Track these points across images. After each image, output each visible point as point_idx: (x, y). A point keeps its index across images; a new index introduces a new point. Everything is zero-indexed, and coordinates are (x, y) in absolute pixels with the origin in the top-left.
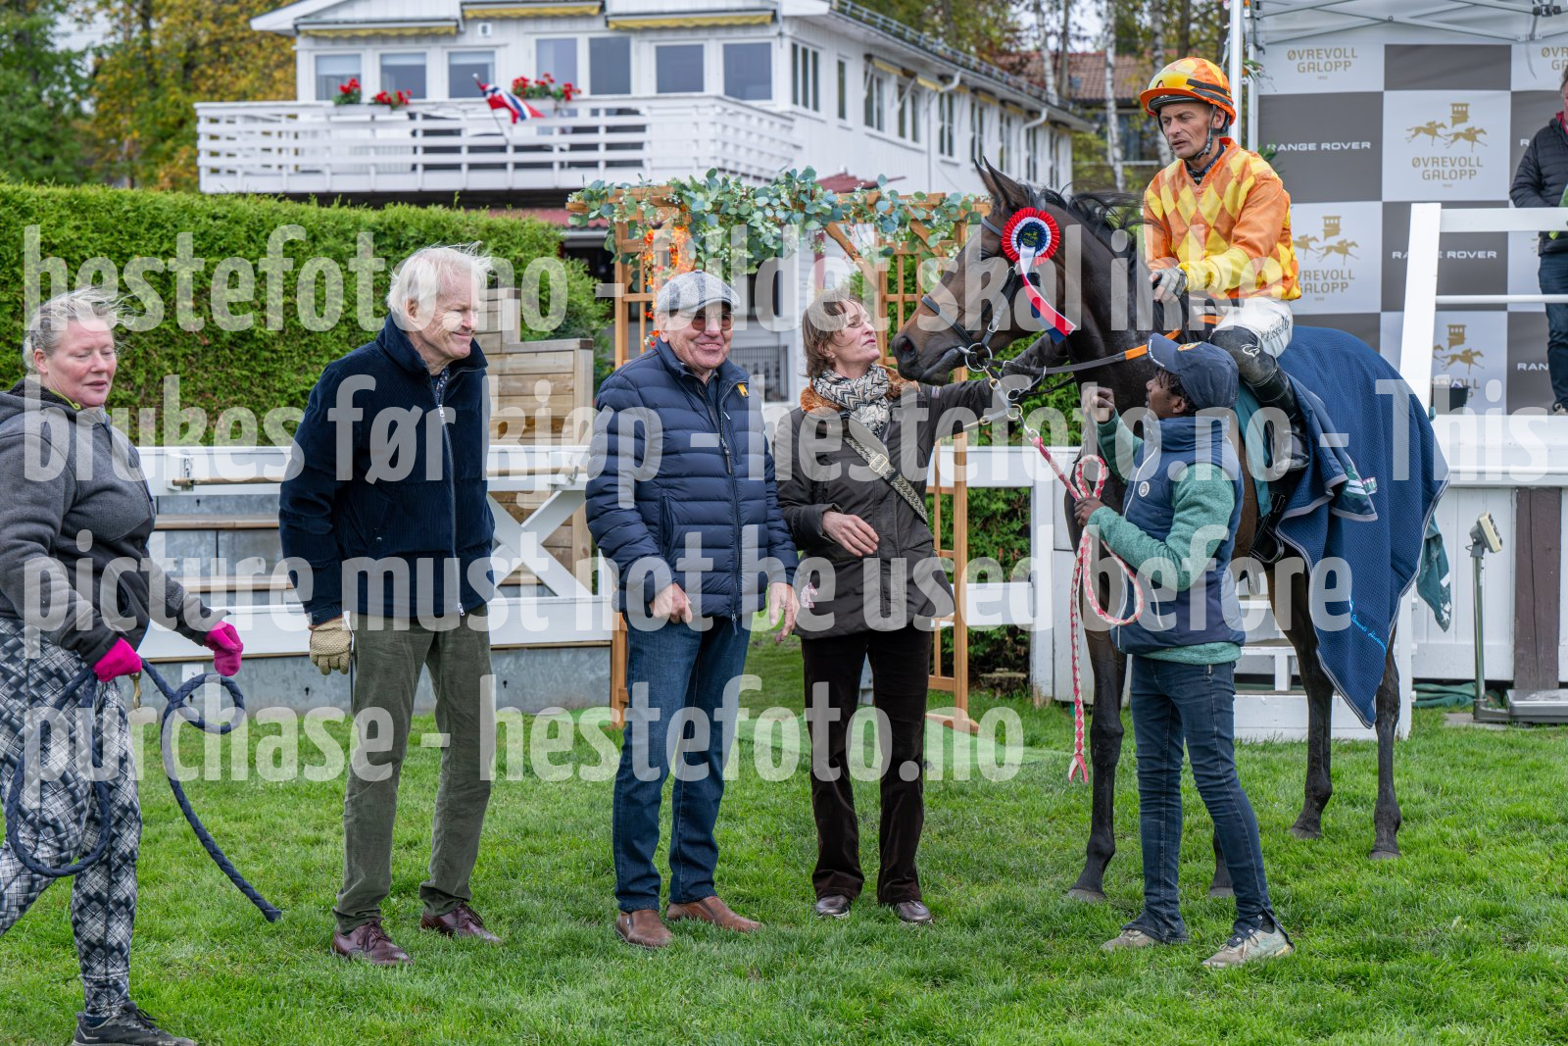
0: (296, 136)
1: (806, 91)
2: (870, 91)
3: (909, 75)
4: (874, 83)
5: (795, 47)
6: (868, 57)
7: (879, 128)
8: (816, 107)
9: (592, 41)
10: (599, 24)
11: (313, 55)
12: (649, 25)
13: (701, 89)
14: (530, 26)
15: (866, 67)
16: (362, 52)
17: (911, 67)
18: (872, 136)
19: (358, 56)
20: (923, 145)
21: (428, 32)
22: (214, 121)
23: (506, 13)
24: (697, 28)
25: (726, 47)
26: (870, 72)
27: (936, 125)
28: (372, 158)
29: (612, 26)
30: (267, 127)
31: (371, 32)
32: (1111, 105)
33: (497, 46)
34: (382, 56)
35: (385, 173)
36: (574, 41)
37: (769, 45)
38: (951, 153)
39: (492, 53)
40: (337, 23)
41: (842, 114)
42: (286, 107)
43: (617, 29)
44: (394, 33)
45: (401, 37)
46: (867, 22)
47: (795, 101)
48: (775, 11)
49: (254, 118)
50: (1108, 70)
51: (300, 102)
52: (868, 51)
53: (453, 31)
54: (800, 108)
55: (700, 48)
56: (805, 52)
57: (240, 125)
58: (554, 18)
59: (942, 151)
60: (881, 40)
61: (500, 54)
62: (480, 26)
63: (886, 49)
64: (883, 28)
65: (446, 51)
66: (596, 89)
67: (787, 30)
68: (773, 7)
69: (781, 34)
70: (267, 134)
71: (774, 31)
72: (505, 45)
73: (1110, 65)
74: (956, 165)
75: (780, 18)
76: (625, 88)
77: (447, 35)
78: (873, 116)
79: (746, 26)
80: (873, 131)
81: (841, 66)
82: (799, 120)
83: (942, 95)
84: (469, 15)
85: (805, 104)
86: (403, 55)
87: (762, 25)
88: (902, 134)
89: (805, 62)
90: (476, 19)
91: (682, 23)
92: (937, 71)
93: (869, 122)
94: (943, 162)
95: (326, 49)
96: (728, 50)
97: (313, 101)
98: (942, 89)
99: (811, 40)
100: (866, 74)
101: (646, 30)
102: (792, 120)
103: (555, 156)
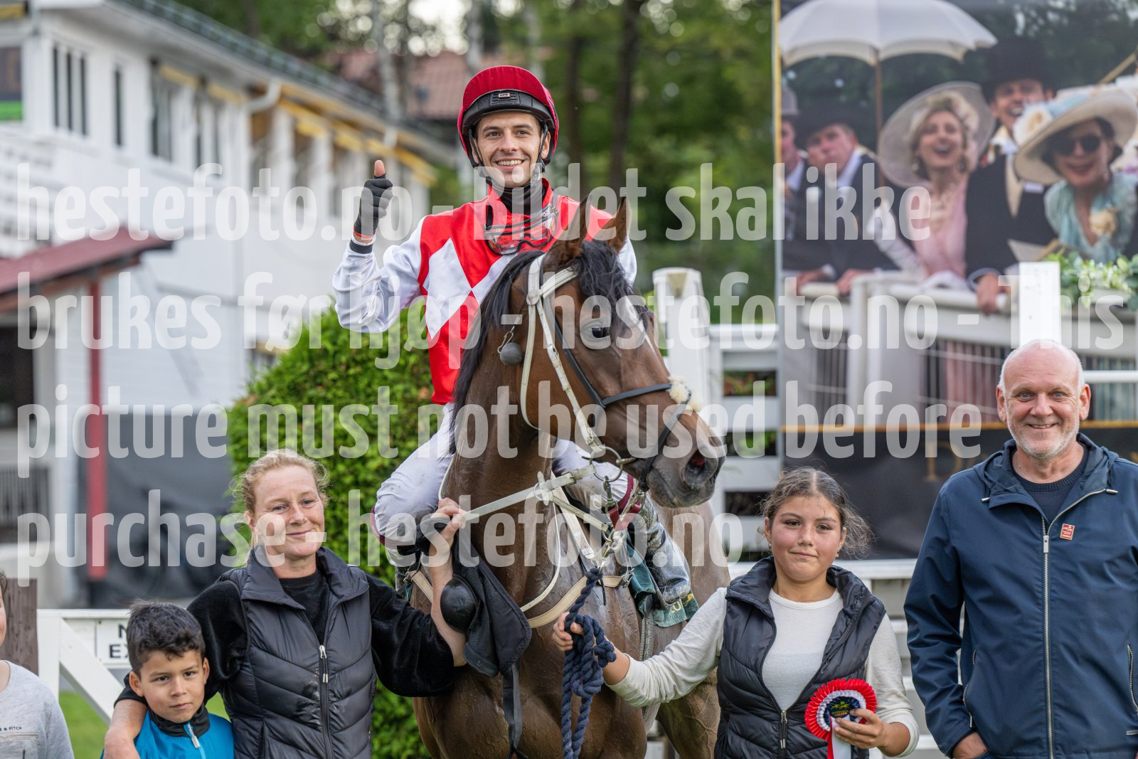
1: (70, 110)
2: (157, 109)
4: (161, 97)
5: (55, 52)
6: (154, 63)
7: (170, 159)
8: (84, 131)
15: (152, 76)
18: (160, 171)
26: (157, 82)
37: (19, 47)
41: (119, 140)
47: (57, 123)
48: (26, 2)
52: (153, 53)
54: (63, 134)
56: (68, 57)
60: (170, 38)
63: (178, 50)
67: (45, 27)
69: (36, 34)
71: (26, 27)
75: (34, 11)
78: (159, 145)
80: (162, 164)
81: (118, 77)
82: (62, 149)
85: (70, 127)
87: (9, 19)
88: (199, 166)
89: (69, 73)
92: (245, 80)
93: (155, 150)
98: (253, 106)
99: (76, 43)
100: (151, 84)
102: (53, 150)
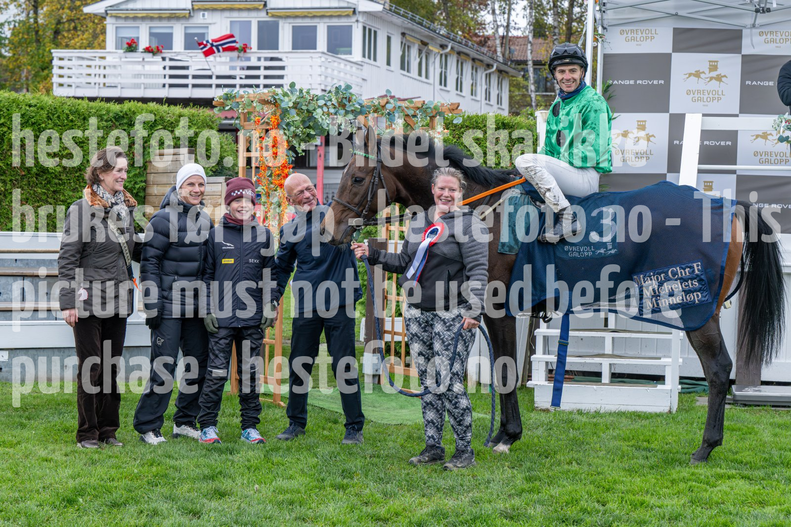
0: (105, 68)
1: (370, 51)
2: (404, 52)
3: (425, 44)
4: (406, 48)
5: (364, 28)
6: (403, 34)
7: (408, 71)
8: (375, 60)
9: (259, 22)
10: (263, 14)
11: (115, 26)
12: (290, 14)
13: (315, 48)
14: (227, 14)
15: (402, 39)
16: (140, 25)
17: (425, 40)
18: (404, 75)
19: (138, 27)
20: (431, 81)
21: (174, 16)
22: (61, 59)
23: (215, 7)
24: (314, 17)
25: (329, 27)
26: (404, 42)
27: (438, 71)
28: (142, 80)
29: (270, 15)
30: (89, 63)
31: (144, 15)
32: (530, 63)
33: (210, 24)
34: (150, 28)
35: (149, 88)
36: (250, 22)
37: (351, 26)
38: (445, 85)
39: (208, 27)
40: (127, 10)
41: (389, 63)
42: (99, 53)
43: (273, 16)
44: (156, 16)
45: (160, 18)
46: (403, 16)
47: (364, 56)
48: (354, 9)
49: (83, 58)
50: (529, 45)
51: (107, 50)
52: (403, 31)
53: (187, 16)
54: (366, 60)
55: (316, 27)
56: (370, 30)
57: (75, 62)
58: (240, 10)
59: (441, 84)
60: (410, 25)
61: (211, 28)
62: (201, 13)
63: (413, 30)
64: (411, 19)
65: (183, 26)
66: (261, 47)
67: (361, 19)
68: (354, 7)
69: (357, 21)
70: (89, 66)
71: (354, 19)
72: (214, 24)
73: (530, 42)
74: (448, 91)
75: (357, 12)
76: (276, 47)
77: (184, 17)
78: (404, 65)
79: (339, 16)
80: (405, 73)
81: (389, 38)
82: (365, 66)
83: (441, 55)
84: (196, 7)
85: (369, 58)
86: (161, 27)
87: (348, 16)
88: (420, 74)
89: (370, 36)
90: (199, 9)
91: (306, 14)
92: (439, 42)
93: (402, 68)
94: (441, 89)
95: (121, 23)
96: (330, 28)
97: (114, 50)
98: (441, 52)
99: (374, 25)
100: (402, 43)
101: (288, 17)
102: (362, 66)
103: (237, 82)
